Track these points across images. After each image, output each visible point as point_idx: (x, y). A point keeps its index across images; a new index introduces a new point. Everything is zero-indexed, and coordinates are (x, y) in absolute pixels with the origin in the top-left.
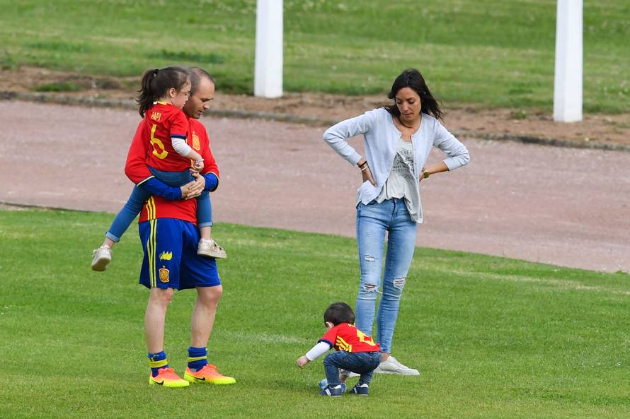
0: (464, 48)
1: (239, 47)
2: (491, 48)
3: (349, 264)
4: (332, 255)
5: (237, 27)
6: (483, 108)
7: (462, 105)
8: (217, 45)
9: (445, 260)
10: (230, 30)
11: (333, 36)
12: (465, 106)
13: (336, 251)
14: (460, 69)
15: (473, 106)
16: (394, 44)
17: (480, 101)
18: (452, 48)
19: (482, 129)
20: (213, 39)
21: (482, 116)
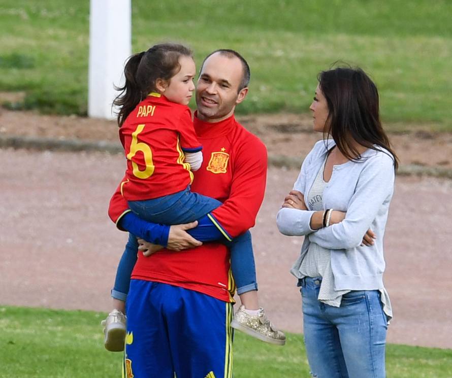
0: (396, 41)
1: (53, 43)
2: (438, 40)
3: (288, 370)
4: (259, 358)
5: (44, 12)
6: (443, 132)
7: (409, 127)
8: (20, 40)
9: (430, 362)
10: (34, 16)
11: (191, 24)
12: (414, 128)
13: (264, 351)
14: (399, 71)
15: (427, 128)
16: (289, 35)
17: (436, 120)
18: (378, 40)
19: (445, 163)
20: (12, 32)
21: (442, 143)
